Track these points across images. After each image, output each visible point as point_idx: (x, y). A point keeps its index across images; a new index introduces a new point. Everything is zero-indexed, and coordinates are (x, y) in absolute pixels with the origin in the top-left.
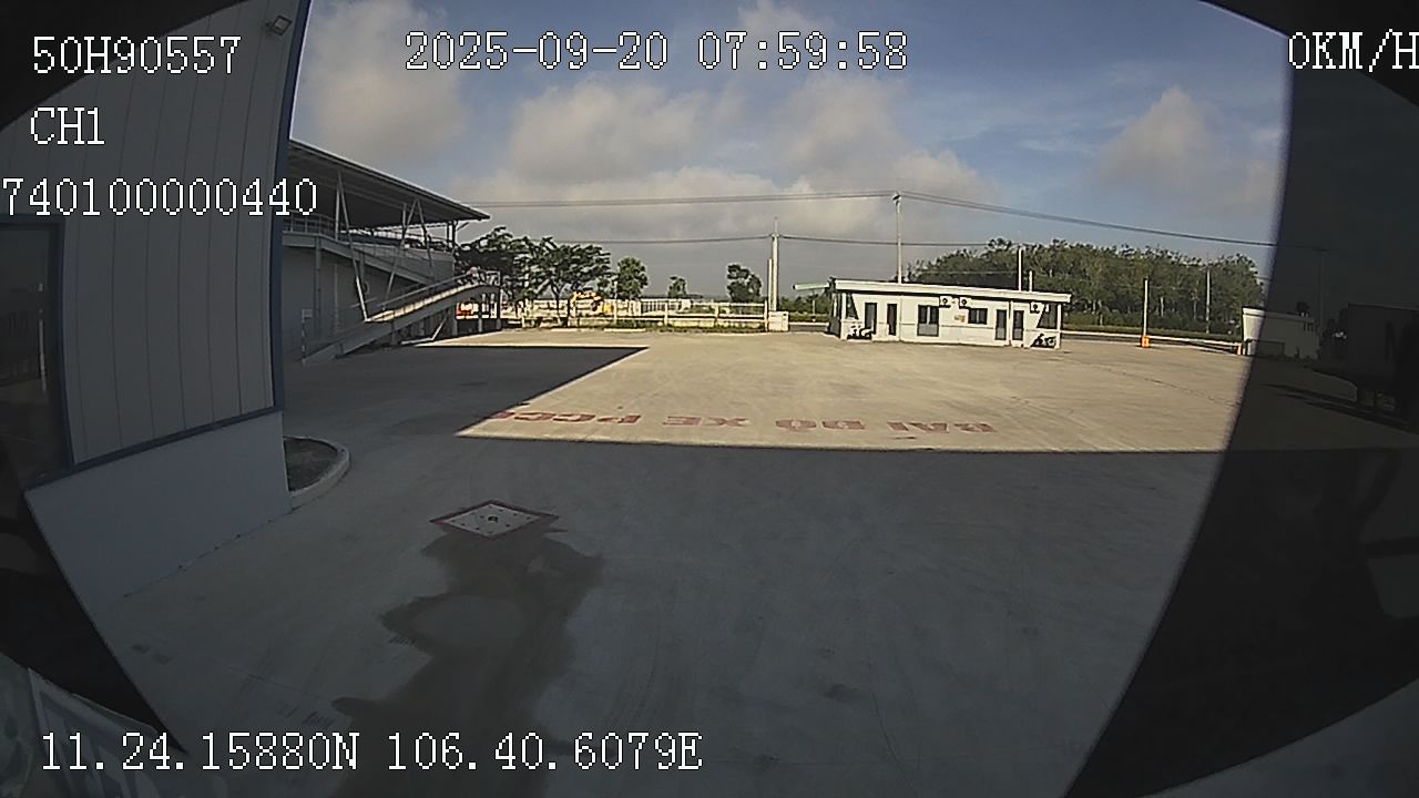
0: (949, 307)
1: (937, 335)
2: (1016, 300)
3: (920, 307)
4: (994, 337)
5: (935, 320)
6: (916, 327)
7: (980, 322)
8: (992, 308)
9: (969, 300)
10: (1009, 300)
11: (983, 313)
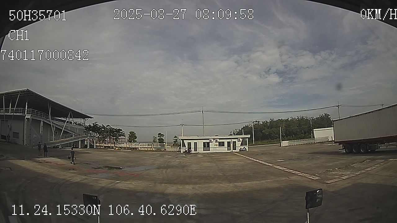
0: (212, 142)
1: (209, 151)
2: (233, 138)
3: (204, 143)
4: (227, 150)
5: (208, 146)
6: (203, 149)
7: (222, 146)
8: (226, 142)
9: (218, 140)
10: (231, 139)
11: (223, 143)
